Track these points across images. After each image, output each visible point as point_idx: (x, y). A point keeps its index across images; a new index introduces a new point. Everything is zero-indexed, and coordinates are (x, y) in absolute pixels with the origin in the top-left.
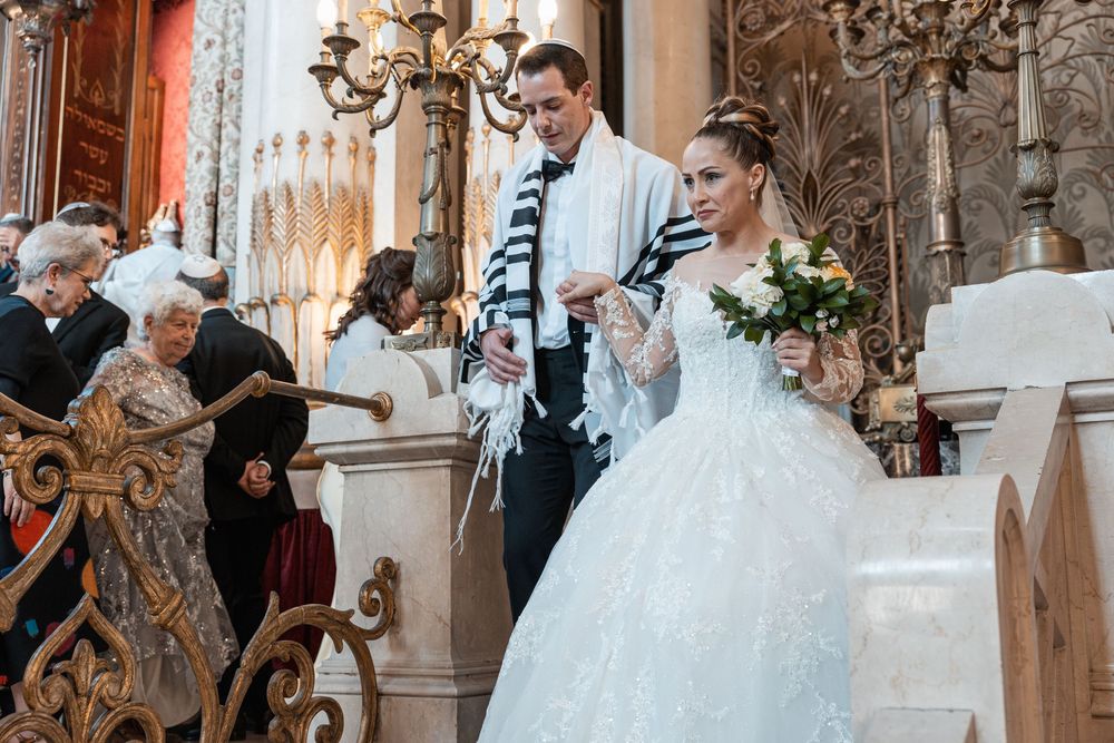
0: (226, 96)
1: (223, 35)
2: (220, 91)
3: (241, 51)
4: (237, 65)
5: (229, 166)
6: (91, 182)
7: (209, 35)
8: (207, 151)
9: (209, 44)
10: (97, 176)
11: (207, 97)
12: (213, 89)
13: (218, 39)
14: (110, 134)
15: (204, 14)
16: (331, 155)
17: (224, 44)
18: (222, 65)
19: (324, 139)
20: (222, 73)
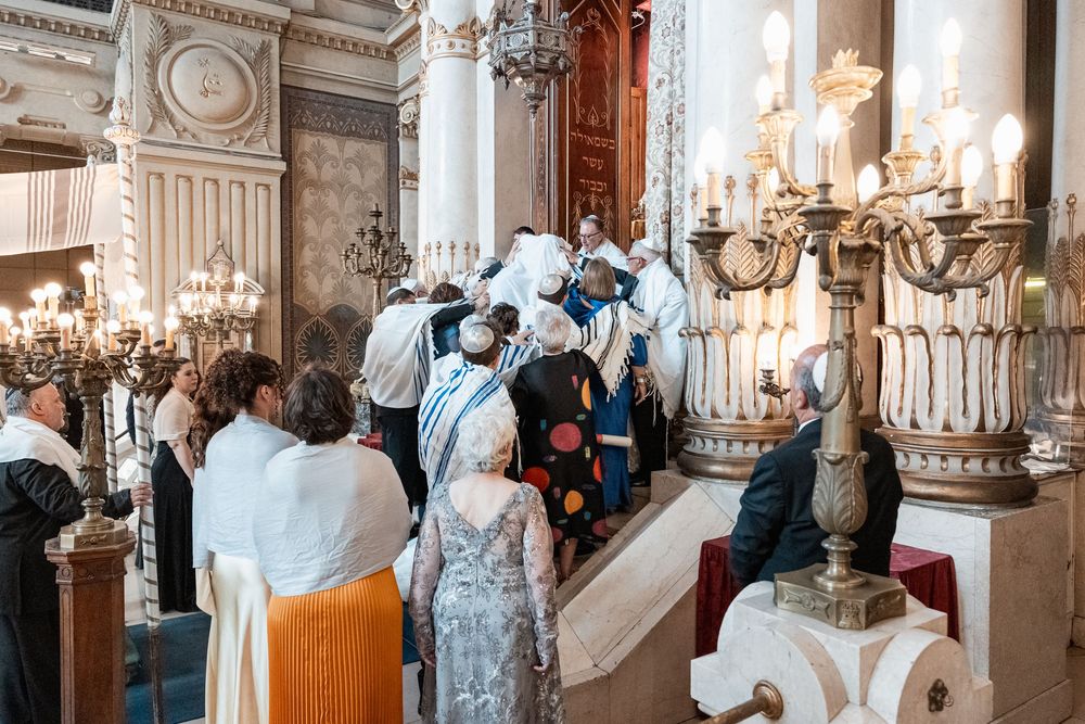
0: (674, 129)
1: (670, 74)
2: (670, 123)
3: (683, 87)
4: (681, 100)
5: (677, 189)
6: (592, 185)
7: (659, 75)
8: (661, 176)
9: (660, 82)
10: (596, 181)
11: (659, 131)
12: (664, 122)
13: (667, 78)
14: (604, 146)
15: (655, 57)
16: (755, 196)
17: (672, 82)
18: (670, 101)
19: (749, 182)
20: (671, 107)
